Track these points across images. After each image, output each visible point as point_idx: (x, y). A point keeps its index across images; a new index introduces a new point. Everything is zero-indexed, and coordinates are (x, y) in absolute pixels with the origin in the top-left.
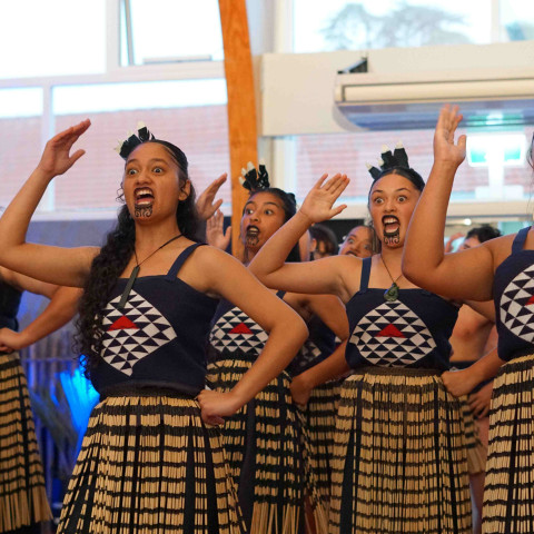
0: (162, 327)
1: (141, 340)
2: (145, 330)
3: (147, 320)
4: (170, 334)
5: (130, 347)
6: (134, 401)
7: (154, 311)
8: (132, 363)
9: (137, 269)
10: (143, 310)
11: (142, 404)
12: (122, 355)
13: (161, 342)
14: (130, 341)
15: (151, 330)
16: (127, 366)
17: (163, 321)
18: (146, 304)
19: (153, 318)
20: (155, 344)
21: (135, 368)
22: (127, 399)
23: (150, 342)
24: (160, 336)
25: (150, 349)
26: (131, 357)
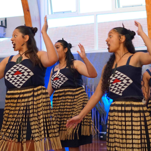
0: (128, 80)
1: (122, 85)
2: (123, 82)
3: (123, 79)
4: (131, 81)
5: (120, 87)
6: (123, 103)
7: (125, 76)
8: (122, 92)
9: (116, 65)
10: (122, 76)
11: (126, 104)
12: (118, 90)
13: (128, 84)
14: (120, 86)
15: (125, 81)
16: (120, 93)
17: (128, 78)
18: (122, 74)
19: (125, 78)
20: (127, 85)
21: (123, 93)
22: (121, 102)
23: (125, 85)
24: (128, 82)
25: (126, 87)
26: (121, 90)
